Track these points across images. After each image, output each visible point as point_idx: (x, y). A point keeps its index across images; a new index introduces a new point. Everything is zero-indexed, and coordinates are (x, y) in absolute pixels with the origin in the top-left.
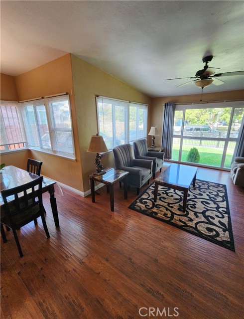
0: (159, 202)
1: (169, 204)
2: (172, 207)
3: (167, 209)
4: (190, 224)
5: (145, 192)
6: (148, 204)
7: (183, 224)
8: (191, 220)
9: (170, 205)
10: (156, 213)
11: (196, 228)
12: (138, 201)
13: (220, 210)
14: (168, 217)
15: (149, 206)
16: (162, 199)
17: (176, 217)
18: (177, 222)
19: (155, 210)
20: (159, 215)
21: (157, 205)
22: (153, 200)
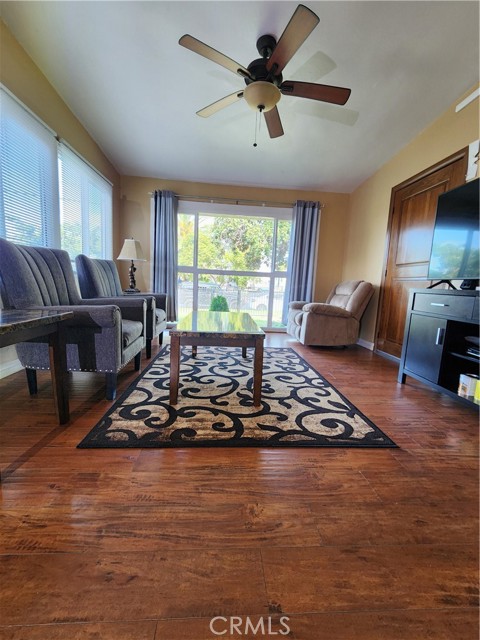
0: (183, 403)
1: (213, 399)
2: (226, 404)
3: (216, 412)
4: (286, 426)
5: (133, 387)
6: (153, 415)
7: (273, 433)
8: (283, 418)
9: (218, 401)
10: (191, 432)
11: (305, 432)
12: (114, 416)
13: (314, 382)
14: (229, 430)
15: (157, 419)
16: (189, 393)
17: (246, 422)
18: (257, 432)
19: (182, 423)
20: (199, 432)
21: (183, 409)
22: (167, 402)
